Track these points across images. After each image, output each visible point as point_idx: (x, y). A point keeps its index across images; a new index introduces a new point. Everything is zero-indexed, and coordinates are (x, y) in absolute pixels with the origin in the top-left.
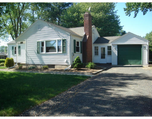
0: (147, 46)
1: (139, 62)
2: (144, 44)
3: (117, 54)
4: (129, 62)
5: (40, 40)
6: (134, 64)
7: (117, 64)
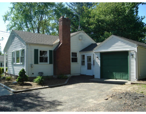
0: (135, 53)
1: (127, 76)
2: (132, 51)
3: (100, 65)
4: (114, 76)
5: (13, 51)
6: (120, 79)
7: (99, 78)
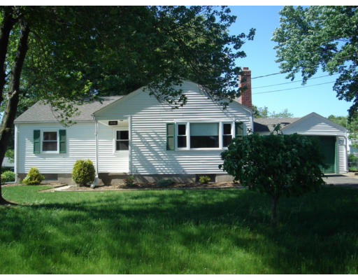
1: (331, 168)
2: (340, 136)
5: (175, 121)
